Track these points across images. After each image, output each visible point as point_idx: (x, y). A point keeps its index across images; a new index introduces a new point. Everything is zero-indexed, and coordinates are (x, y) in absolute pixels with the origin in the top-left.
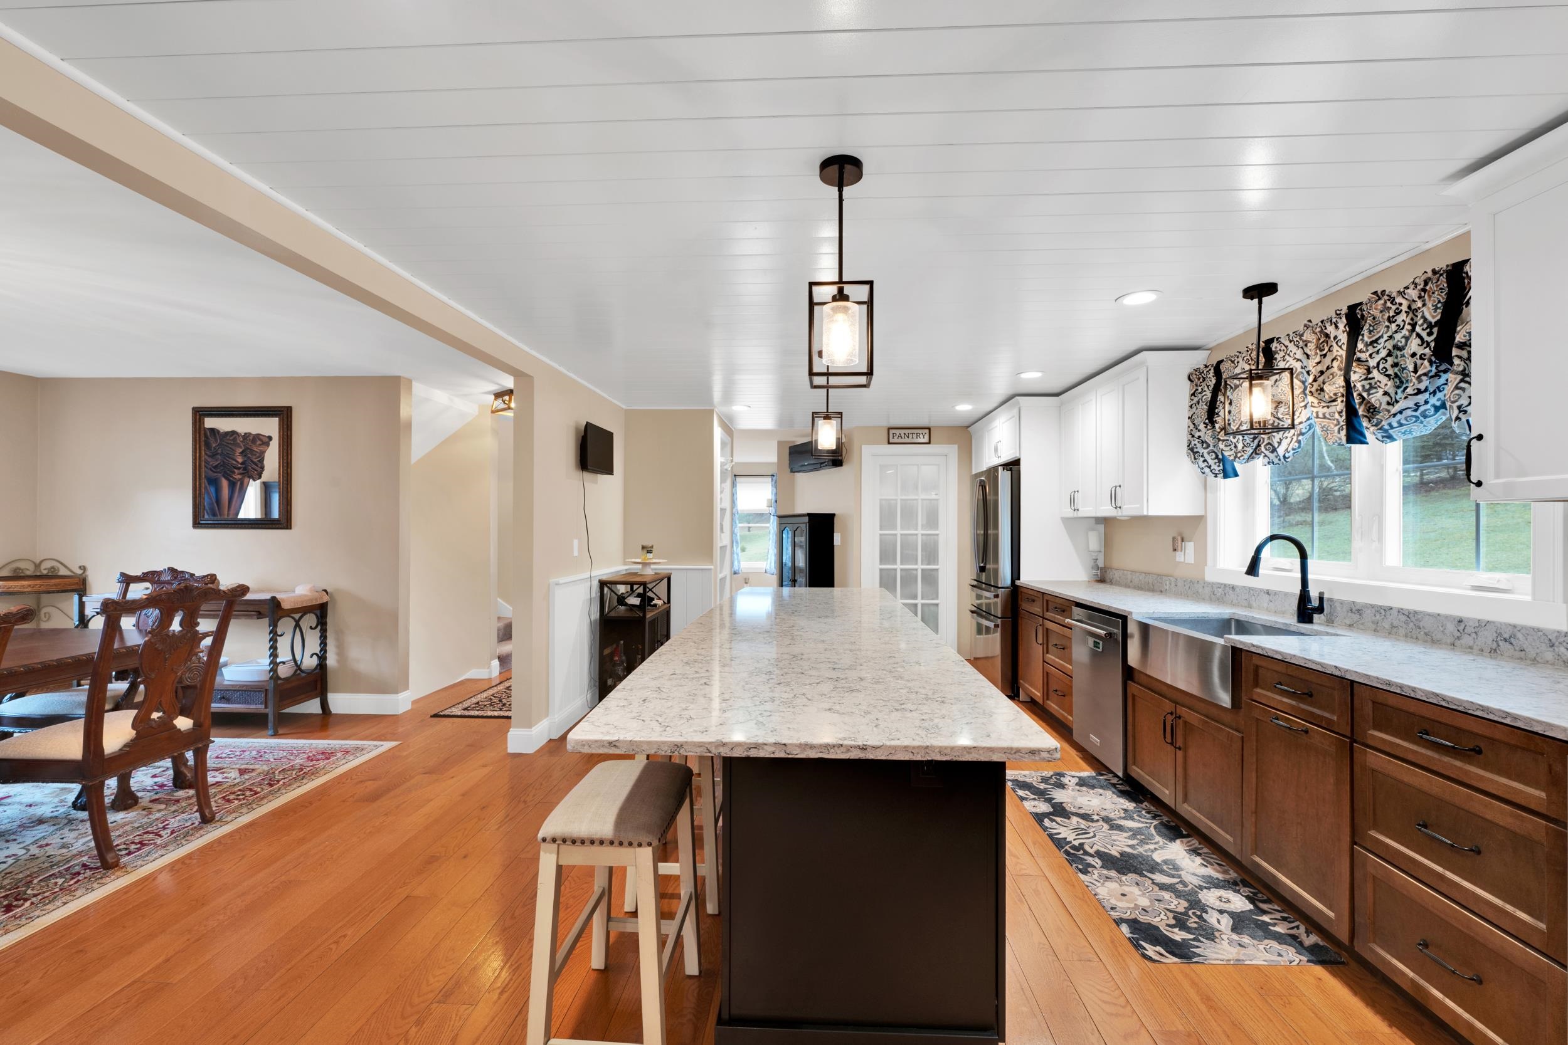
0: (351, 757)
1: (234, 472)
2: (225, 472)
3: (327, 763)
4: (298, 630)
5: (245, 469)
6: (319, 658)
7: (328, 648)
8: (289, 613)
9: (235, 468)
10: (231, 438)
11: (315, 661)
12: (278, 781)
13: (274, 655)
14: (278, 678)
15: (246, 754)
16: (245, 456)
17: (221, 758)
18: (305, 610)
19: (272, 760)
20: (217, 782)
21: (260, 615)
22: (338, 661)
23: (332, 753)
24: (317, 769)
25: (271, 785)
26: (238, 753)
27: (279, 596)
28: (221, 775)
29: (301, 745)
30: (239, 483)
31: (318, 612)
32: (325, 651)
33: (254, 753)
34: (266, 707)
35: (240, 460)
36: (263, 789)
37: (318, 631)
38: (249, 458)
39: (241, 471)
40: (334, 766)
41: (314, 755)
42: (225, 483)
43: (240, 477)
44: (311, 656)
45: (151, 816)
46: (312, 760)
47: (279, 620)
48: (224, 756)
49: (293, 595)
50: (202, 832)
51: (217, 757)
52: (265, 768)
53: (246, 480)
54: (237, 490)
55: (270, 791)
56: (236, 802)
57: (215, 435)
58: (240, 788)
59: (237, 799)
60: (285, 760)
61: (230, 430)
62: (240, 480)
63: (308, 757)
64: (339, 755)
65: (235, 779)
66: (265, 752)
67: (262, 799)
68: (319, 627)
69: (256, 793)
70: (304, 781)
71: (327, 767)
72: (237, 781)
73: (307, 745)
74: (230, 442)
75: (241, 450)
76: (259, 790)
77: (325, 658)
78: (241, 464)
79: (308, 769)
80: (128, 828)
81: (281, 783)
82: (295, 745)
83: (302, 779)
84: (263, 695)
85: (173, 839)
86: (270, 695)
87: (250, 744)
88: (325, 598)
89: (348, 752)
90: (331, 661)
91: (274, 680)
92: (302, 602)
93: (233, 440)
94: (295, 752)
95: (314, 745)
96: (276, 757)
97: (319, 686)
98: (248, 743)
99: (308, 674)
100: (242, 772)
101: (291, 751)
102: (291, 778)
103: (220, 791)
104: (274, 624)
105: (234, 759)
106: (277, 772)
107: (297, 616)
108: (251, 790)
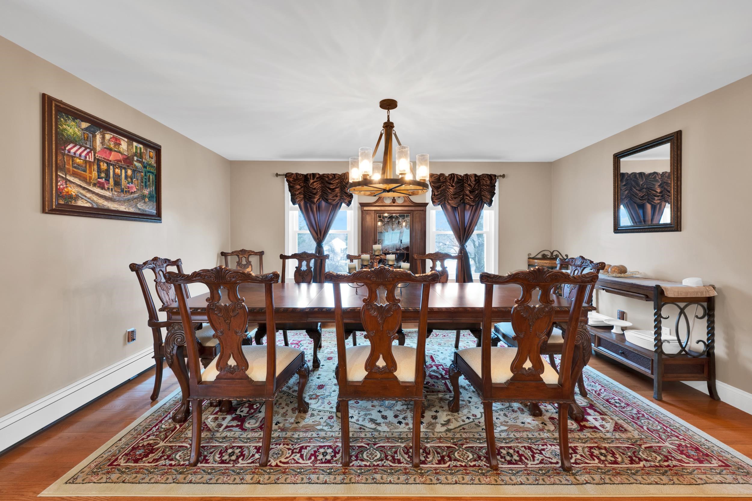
0: (730, 478)
1: (654, 199)
2: (649, 199)
3: (698, 468)
4: (682, 315)
5: (662, 196)
6: (707, 346)
7: (716, 338)
8: (674, 301)
9: (655, 196)
10: (653, 177)
11: (701, 347)
12: (640, 460)
13: (658, 333)
14: (662, 352)
15: (629, 408)
16: (662, 187)
17: (610, 403)
18: (691, 300)
19: (645, 428)
20: (595, 427)
21: (647, 298)
22: (728, 354)
23: (707, 455)
24: (684, 468)
25: (632, 462)
26: (623, 405)
27: (663, 285)
28: (601, 421)
29: (678, 425)
30: (658, 206)
31: (705, 304)
32: (713, 341)
33: (635, 411)
34: (652, 373)
35: (659, 191)
36: (623, 462)
37: (705, 320)
38: (665, 188)
39: (660, 198)
40: (703, 477)
41: (686, 446)
42: (649, 207)
43: (659, 201)
44: (698, 342)
45: (541, 433)
46: (682, 453)
47: (664, 305)
48: (612, 401)
49: (679, 286)
50: (556, 479)
51: (607, 401)
52: (636, 434)
53: (663, 203)
54: (657, 210)
55: (628, 469)
56: (597, 461)
57: (642, 177)
58: (607, 445)
59: (599, 458)
60: (656, 435)
61: (652, 172)
62: (658, 203)
63: (680, 445)
64: (715, 463)
65: (608, 432)
66: (643, 415)
67: (618, 474)
68: (706, 318)
69: (615, 462)
70: (665, 479)
71: (697, 475)
72: (609, 435)
73: (683, 428)
74: (652, 180)
75: (659, 184)
76: (619, 459)
77: (713, 347)
78: (660, 193)
79: (675, 463)
80: (525, 434)
81: (642, 464)
82: (672, 422)
83: (663, 474)
84: (650, 363)
85: (537, 470)
86: (655, 365)
87: (635, 400)
88: (713, 293)
89: (727, 466)
90: (720, 350)
91: (659, 354)
92: (687, 293)
93: (654, 178)
94: (669, 430)
95: (691, 433)
96: (650, 426)
97: (706, 370)
98: (635, 398)
99: (694, 357)
100: (618, 428)
101: (666, 426)
102: (653, 464)
103: (592, 439)
104: (658, 308)
105: (617, 409)
106: (643, 447)
107: (682, 305)
108: (613, 454)
